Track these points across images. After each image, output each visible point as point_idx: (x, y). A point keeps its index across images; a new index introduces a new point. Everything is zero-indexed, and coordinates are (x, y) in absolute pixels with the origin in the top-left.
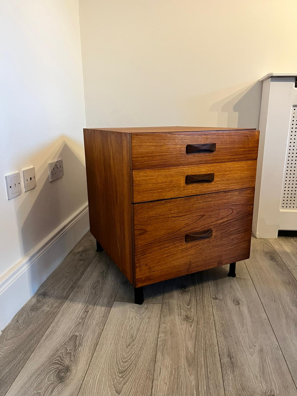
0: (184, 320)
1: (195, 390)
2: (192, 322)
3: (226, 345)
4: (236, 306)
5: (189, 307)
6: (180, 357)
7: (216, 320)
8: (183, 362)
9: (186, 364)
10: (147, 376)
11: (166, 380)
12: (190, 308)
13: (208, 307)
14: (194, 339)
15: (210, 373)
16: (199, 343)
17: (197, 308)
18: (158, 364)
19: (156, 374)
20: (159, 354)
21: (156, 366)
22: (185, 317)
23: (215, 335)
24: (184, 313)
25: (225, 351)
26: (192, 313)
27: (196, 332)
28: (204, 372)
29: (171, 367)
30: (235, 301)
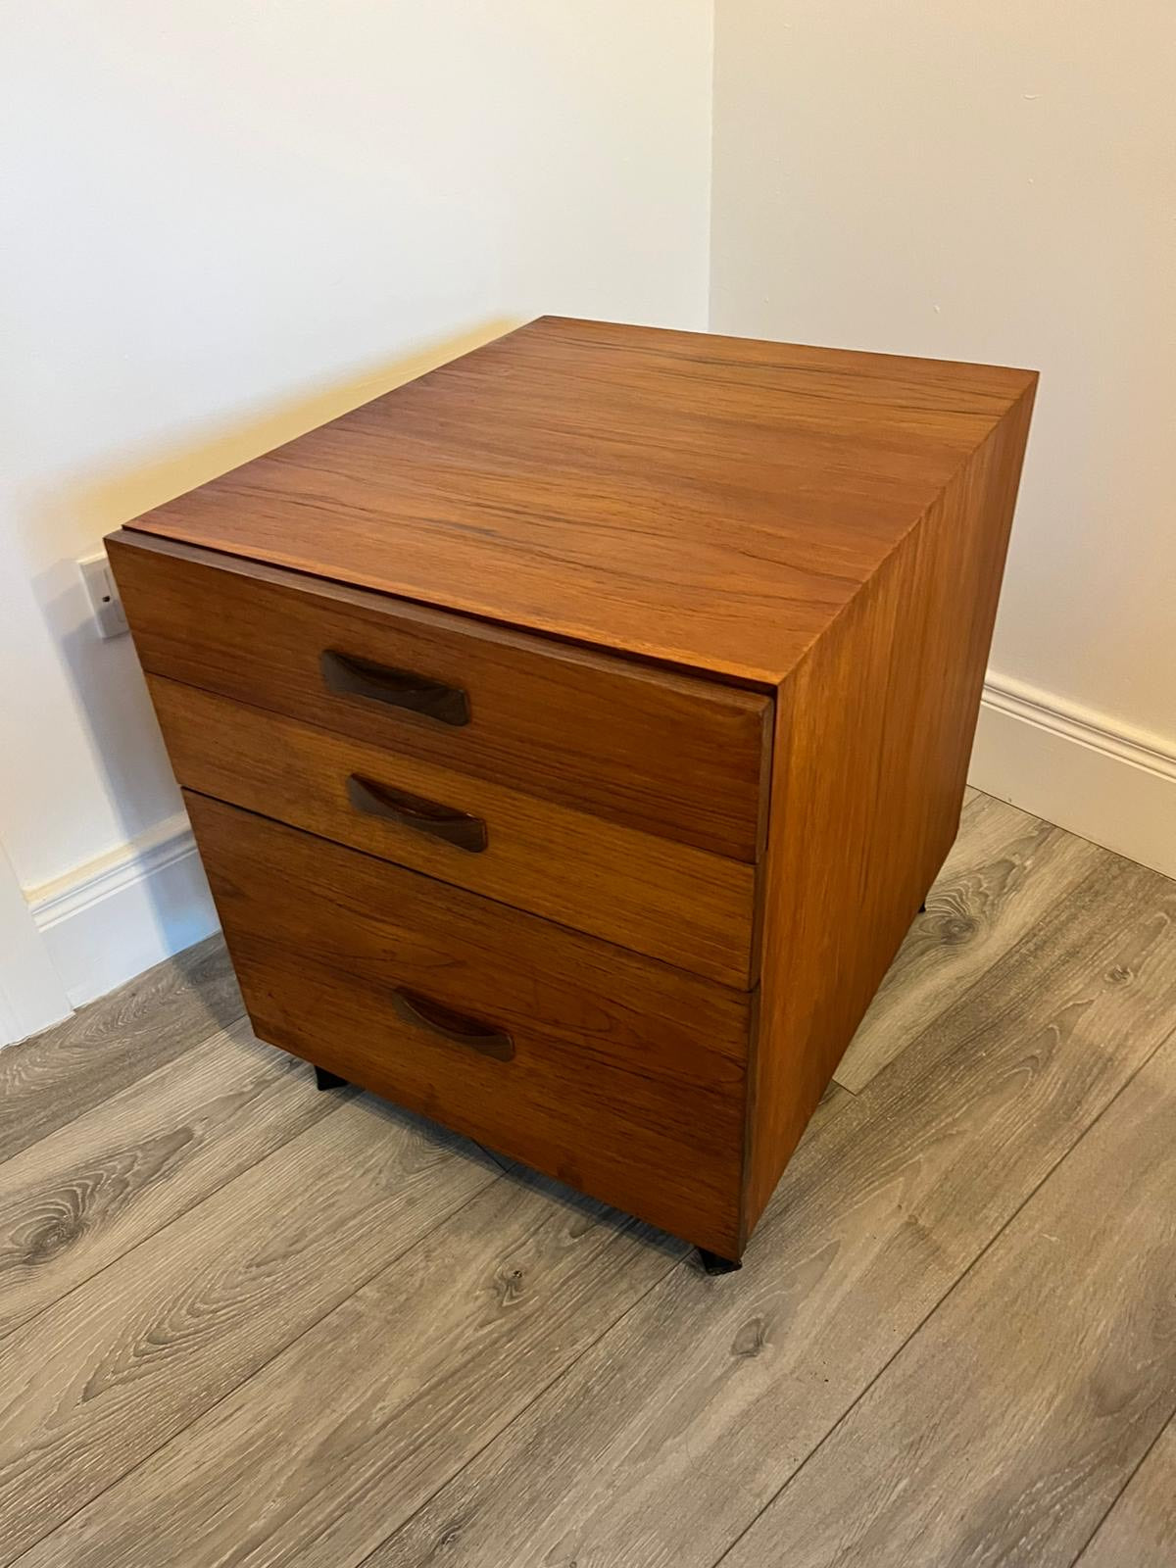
0: (492, 1284)
1: (235, 1548)
2: (504, 1311)
3: (493, 1480)
4: (728, 1355)
5: (569, 1242)
6: (328, 1411)
7: (587, 1362)
8: (314, 1434)
9: (311, 1451)
10: (190, 1400)
11: (211, 1455)
12: (572, 1248)
13: (631, 1287)
14: (436, 1379)
15: (330, 1536)
16: (430, 1406)
17: (586, 1266)
18: (255, 1387)
19: (213, 1413)
20: (291, 1355)
21: (242, 1390)
22: (511, 1274)
23: (509, 1418)
24: (521, 1258)
25: (463, 1500)
26: (547, 1278)
27: (473, 1359)
28: (319, 1518)
29: (268, 1424)
30: (752, 1333)
